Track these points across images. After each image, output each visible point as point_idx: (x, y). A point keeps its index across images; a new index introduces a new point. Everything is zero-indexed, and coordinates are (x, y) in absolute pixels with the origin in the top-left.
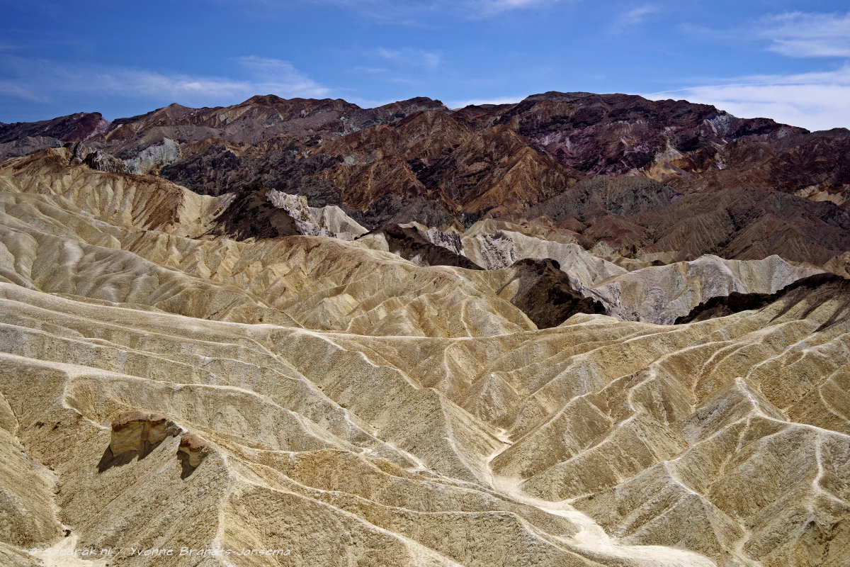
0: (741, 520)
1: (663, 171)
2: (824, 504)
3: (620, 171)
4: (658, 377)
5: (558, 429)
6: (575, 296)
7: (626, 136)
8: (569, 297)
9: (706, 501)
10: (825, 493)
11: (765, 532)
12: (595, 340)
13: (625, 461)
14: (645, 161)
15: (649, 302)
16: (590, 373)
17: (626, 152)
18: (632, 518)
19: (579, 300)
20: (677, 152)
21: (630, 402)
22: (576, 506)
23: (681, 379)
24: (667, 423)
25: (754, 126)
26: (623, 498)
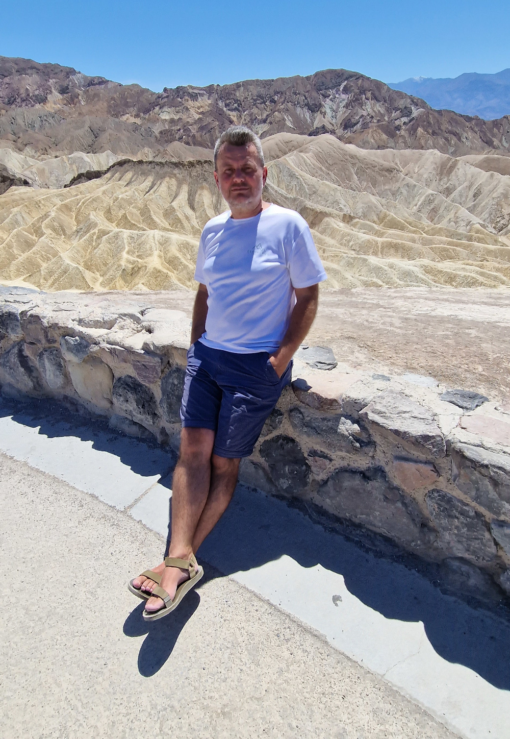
0: (98, 273)
1: (53, 106)
2: (129, 261)
3: (30, 105)
4: (55, 215)
5: (10, 246)
6: (12, 178)
7: (29, 83)
8: (9, 178)
9: (81, 268)
10: (129, 256)
11: (107, 277)
12: (24, 200)
13: (45, 257)
14: (43, 100)
15: (53, 178)
16: (23, 217)
17: (31, 95)
18: (50, 282)
19: (14, 179)
20: (59, 94)
21: (43, 228)
22: (24, 280)
23: (67, 215)
24: (63, 236)
25: (96, 81)
26: (45, 273)
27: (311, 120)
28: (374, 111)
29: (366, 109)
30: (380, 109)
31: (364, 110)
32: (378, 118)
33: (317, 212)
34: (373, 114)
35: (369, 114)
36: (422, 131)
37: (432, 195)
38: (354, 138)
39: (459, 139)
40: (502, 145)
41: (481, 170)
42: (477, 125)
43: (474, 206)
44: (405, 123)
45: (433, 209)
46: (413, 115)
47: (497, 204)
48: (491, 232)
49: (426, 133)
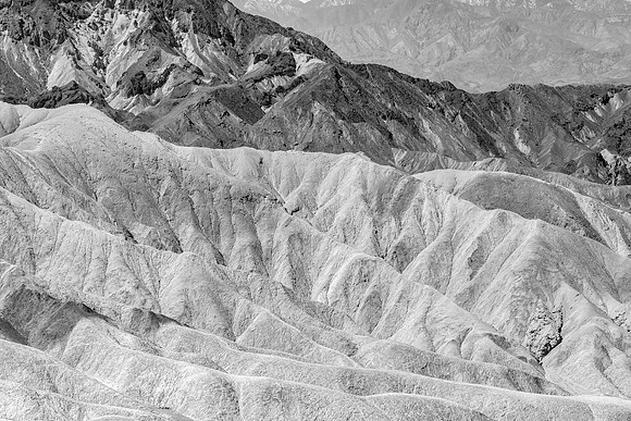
27: (40, 68)
28: (201, 57)
29: (181, 51)
30: (216, 53)
31: (177, 55)
32: (213, 74)
33: (57, 303)
34: (200, 65)
35: (189, 65)
36: (324, 109)
37: (364, 262)
38: (152, 117)
39: (415, 131)
40: (516, 150)
41: (474, 205)
42: (451, 101)
43: (472, 290)
44: (281, 90)
45: (370, 298)
46: (299, 74)
47: (526, 287)
48: (522, 358)
49: (333, 114)
